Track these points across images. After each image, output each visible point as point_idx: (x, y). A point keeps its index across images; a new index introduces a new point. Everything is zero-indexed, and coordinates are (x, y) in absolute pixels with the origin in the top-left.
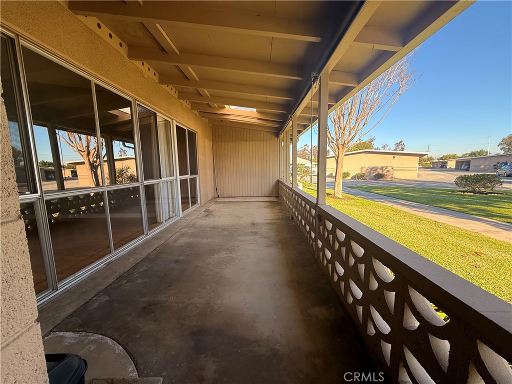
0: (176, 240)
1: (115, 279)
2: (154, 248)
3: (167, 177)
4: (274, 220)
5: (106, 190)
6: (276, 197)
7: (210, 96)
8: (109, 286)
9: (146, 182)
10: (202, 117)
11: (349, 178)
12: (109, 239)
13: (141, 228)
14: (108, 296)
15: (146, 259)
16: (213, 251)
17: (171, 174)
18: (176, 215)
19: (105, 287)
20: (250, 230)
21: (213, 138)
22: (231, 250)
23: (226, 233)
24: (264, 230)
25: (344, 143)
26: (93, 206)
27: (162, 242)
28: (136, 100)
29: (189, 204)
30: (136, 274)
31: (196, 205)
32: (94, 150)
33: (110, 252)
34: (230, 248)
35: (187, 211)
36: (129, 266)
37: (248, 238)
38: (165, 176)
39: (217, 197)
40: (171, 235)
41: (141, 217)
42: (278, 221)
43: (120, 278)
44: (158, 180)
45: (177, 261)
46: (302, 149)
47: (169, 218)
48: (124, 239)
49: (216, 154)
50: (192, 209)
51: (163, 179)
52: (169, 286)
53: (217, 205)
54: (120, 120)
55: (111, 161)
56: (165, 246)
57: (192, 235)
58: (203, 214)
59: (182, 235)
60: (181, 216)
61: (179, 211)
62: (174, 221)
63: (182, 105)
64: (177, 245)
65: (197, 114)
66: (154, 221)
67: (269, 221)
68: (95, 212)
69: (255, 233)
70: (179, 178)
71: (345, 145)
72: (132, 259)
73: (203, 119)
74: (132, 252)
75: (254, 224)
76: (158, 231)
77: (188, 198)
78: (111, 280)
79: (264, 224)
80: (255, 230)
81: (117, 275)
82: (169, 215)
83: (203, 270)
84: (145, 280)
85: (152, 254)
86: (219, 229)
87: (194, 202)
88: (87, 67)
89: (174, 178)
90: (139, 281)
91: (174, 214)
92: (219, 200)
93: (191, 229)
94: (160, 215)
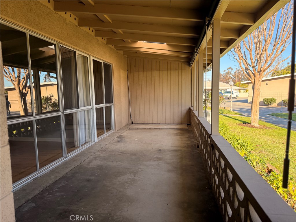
0: (89, 163)
1: (40, 191)
2: (71, 168)
3: (84, 106)
4: (180, 147)
5: (35, 119)
6: (188, 124)
7: (123, 33)
8: (35, 196)
9: (66, 111)
10: (117, 50)
11: (276, 104)
12: (35, 159)
13: (61, 151)
14: (35, 203)
15: (64, 178)
16: (119, 173)
17: (88, 104)
18: (91, 140)
19: (33, 196)
20: (155, 156)
21: (128, 69)
22: (135, 173)
23: (134, 157)
24: (168, 156)
25: (261, 70)
26: (23, 130)
27: (78, 164)
28: (59, 43)
29: (104, 131)
30: (56, 189)
31: (111, 131)
32: (23, 79)
33: (36, 170)
34: (135, 171)
35: (102, 137)
36: (51, 182)
37: (152, 163)
38: (83, 105)
39: (131, 123)
40: (86, 158)
41: (60, 141)
42: (183, 149)
43: (43, 191)
44: (77, 110)
45: (88, 180)
46: (225, 73)
47: (85, 143)
48: (47, 160)
49: (131, 83)
50: (106, 134)
51: (81, 108)
52: (81, 199)
53: (130, 131)
54: (46, 55)
55: (38, 86)
56: (80, 167)
57: (104, 159)
58: (116, 139)
59: (95, 159)
60: (96, 141)
61: (94, 137)
62: (89, 146)
63: (98, 41)
64: (90, 166)
65: (113, 47)
66: (72, 145)
67: (175, 148)
68: (24, 136)
69: (159, 159)
70: (95, 107)
71: (261, 72)
72: (53, 177)
73: (118, 51)
74: (53, 171)
75: (160, 150)
76: (75, 154)
77: (103, 124)
78: (37, 192)
79: (169, 151)
80: (160, 156)
81: (41, 188)
82: (86, 140)
83: (109, 189)
84: (63, 193)
85: (69, 173)
86: (128, 153)
87: (109, 128)
88: (25, 24)
89: (91, 107)
90: (58, 194)
91: (90, 139)
92: (133, 126)
93: (104, 153)
94: (77, 140)
